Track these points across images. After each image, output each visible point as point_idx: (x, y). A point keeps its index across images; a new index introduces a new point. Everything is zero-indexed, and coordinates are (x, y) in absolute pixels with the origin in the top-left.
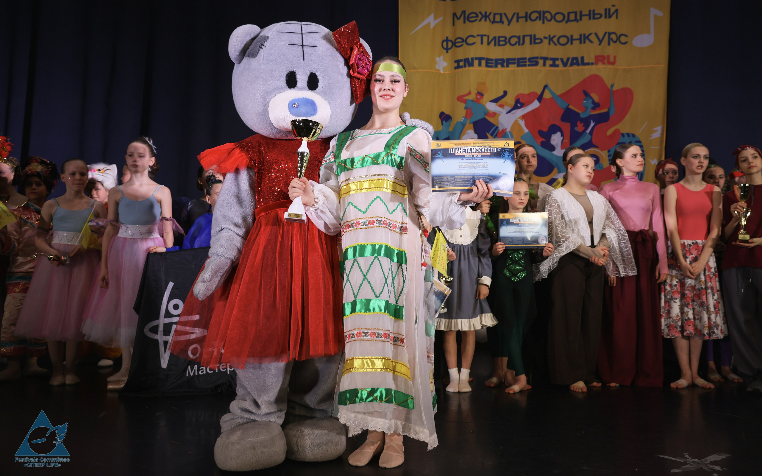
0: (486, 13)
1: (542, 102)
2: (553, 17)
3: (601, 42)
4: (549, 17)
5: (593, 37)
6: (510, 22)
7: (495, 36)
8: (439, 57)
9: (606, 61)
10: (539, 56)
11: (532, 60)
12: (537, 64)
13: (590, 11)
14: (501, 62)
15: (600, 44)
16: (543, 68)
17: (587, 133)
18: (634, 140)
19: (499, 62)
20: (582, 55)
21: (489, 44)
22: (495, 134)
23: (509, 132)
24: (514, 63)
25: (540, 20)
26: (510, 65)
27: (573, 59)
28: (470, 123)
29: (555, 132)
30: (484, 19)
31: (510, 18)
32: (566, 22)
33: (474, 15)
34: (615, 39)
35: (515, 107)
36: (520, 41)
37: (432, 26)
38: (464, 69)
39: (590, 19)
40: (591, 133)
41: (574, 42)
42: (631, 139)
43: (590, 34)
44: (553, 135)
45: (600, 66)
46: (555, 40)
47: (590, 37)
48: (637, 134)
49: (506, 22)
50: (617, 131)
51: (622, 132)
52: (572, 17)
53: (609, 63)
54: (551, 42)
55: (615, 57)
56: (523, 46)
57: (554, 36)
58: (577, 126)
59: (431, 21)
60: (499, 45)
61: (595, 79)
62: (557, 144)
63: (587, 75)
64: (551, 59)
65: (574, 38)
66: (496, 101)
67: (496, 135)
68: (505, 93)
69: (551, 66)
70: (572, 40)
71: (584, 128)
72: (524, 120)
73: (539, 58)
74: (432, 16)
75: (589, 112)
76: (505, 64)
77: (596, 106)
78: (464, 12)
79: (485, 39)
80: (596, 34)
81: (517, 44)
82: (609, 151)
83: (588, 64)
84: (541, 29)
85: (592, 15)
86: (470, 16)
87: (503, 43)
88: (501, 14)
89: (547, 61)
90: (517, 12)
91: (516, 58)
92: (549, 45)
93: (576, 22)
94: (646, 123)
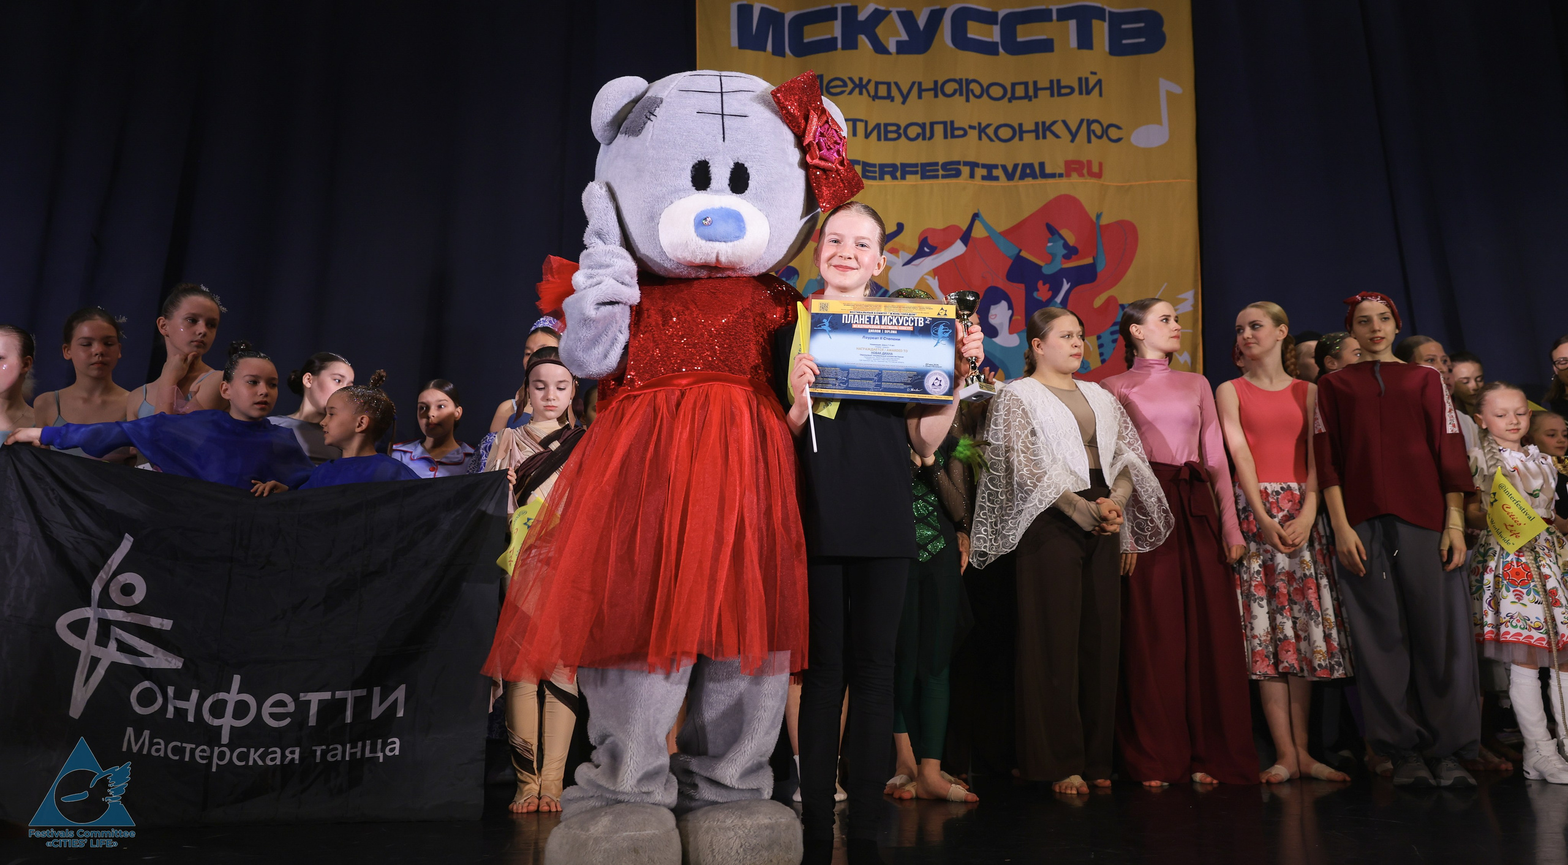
0: (861, 79)
1: (969, 245)
2: (985, 91)
3: (1074, 136)
4: (978, 91)
5: (1059, 128)
6: (905, 98)
7: (879, 122)
9: (1085, 171)
10: (962, 160)
11: (949, 167)
12: (958, 174)
13: (1052, 82)
14: (891, 169)
15: (1072, 141)
16: (970, 181)
17: (1056, 302)
19: (886, 169)
20: (1042, 161)
21: (867, 136)
24: (916, 173)
25: (961, 94)
26: (908, 176)
27: (1025, 166)
29: (996, 302)
30: (857, 90)
31: (905, 92)
32: (1010, 101)
33: (839, 83)
34: (1099, 132)
36: (926, 132)
39: (1052, 95)
40: (1064, 302)
41: (1025, 135)
43: (1054, 123)
44: (992, 307)
45: (1075, 179)
46: (990, 131)
47: (1053, 128)
49: (898, 98)
50: (1111, 300)
51: (1120, 302)
52: (1020, 91)
53: (1092, 174)
54: (983, 135)
55: (1101, 165)
57: (988, 125)
58: (1038, 290)
60: (886, 139)
61: (1067, 204)
62: (1001, 324)
63: (1052, 196)
64: (984, 166)
65: (1025, 128)
68: (901, 227)
69: (984, 178)
70: (1022, 132)
71: (1050, 293)
73: (962, 163)
75: (1059, 264)
76: (898, 174)
77: (1071, 252)
79: (860, 126)
80: (1064, 122)
81: (921, 138)
82: (1099, 338)
83: (1053, 176)
84: (963, 111)
85: (1057, 89)
86: (832, 84)
87: (894, 135)
88: (889, 84)
89: (976, 169)
90: (918, 80)
91: (919, 162)
92: (980, 141)
93: (1026, 100)
94: (1165, 284)
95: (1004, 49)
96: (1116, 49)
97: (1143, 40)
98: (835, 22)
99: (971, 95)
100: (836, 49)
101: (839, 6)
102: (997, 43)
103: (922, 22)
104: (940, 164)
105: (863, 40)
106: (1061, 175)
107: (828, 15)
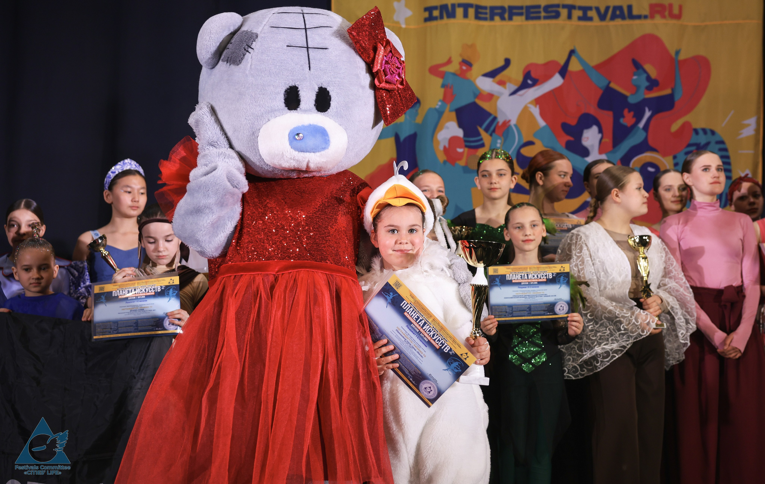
1: (567, 77)
8: (399, 1)
9: (667, 13)
10: (561, 3)
11: (550, 9)
12: (557, 15)
14: (499, 11)
16: (568, 22)
17: (639, 128)
18: (713, 139)
19: (496, 11)
20: (629, 3)
22: (492, 128)
23: (515, 126)
24: (521, 14)
26: (515, 18)
27: (615, 8)
28: (451, 111)
29: (589, 127)
35: (524, 86)
38: (439, 22)
40: (646, 128)
42: (709, 137)
45: (658, 20)
48: (717, 130)
50: (686, 125)
51: (695, 126)
53: (672, 16)
55: (681, 7)
58: (623, 117)
61: (651, 42)
62: (592, 146)
63: (637, 35)
64: (580, 8)
66: (492, 74)
67: (494, 131)
68: (507, 62)
69: (580, 19)
71: (634, 120)
72: (538, 106)
73: (561, 6)
75: (643, 95)
76: (506, 16)
77: (653, 84)
82: (675, 157)
83: (639, 17)
89: (573, 11)
91: (524, 5)
94: (732, 112)
104: (542, 6)
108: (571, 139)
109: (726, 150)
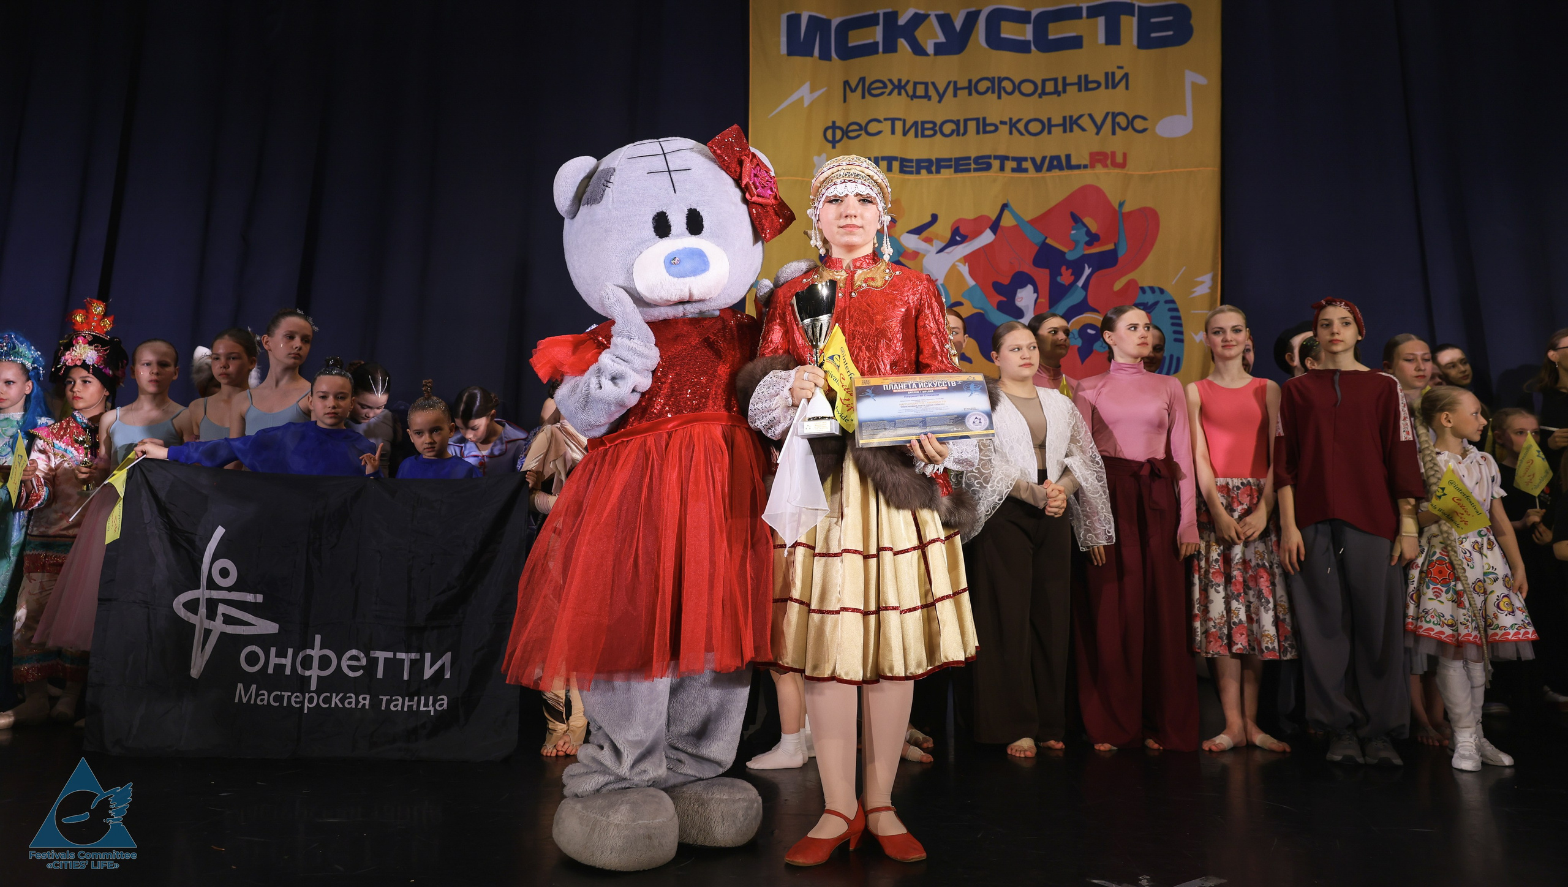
0: (900, 81)
1: (998, 232)
2: (1017, 87)
3: (1099, 129)
4: (1009, 88)
5: (1085, 122)
6: (941, 97)
7: (916, 120)
8: (819, 155)
9: (1109, 162)
10: (993, 154)
12: (989, 167)
13: (1080, 77)
14: (927, 164)
15: (1097, 134)
16: (1001, 174)
17: (1078, 286)
18: (1162, 298)
19: (922, 164)
20: (1068, 153)
21: (905, 133)
23: (942, 285)
24: (950, 167)
25: (993, 92)
26: (942, 170)
27: (1052, 158)
29: (1023, 286)
30: (896, 91)
31: (941, 91)
32: (1040, 96)
33: (880, 85)
34: (1124, 124)
35: (952, 242)
36: (959, 129)
37: (806, 103)
39: (1080, 90)
40: (1085, 287)
41: (1053, 129)
42: (1157, 296)
43: (1081, 116)
44: (1019, 290)
45: (1099, 169)
46: (1021, 126)
47: (1080, 122)
48: (1167, 288)
49: (935, 97)
50: (1132, 283)
51: (1140, 285)
52: (1050, 86)
53: (1115, 165)
54: (1014, 129)
55: (1125, 155)
56: (966, 135)
57: (1019, 120)
58: (1061, 275)
59: (804, 93)
60: (923, 136)
61: (1090, 192)
62: (1027, 306)
63: (1076, 186)
64: (1014, 159)
65: (1053, 123)
66: (917, 231)
68: (935, 218)
69: (1013, 170)
70: (1050, 126)
71: (1073, 277)
72: (967, 264)
73: (993, 157)
74: (806, 87)
75: (1082, 250)
76: (934, 169)
77: (1093, 239)
78: (862, 80)
79: (899, 125)
80: (1090, 116)
81: (955, 134)
83: (1078, 167)
84: (995, 108)
85: (1084, 84)
86: (874, 86)
87: (931, 132)
88: (926, 84)
89: (1006, 162)
90: (953, 79)
91: (953, 156)
92: (1011, 136)
93: (1056, 96)
94: (1184, 268)
95: (1036, 47)
96: (1145, 42)
97: (1171, 33)
98: (877, 27)
99: (1003, 93)
100: (877, 52)
101: (881, 12)
102: (1030, 41)
103: (958, 24)
104: (972, 158)
105: (902, 43)
106: (1085, 167)
107: (872, 20)
108: (1005, 299)
109: (1177, 310)
